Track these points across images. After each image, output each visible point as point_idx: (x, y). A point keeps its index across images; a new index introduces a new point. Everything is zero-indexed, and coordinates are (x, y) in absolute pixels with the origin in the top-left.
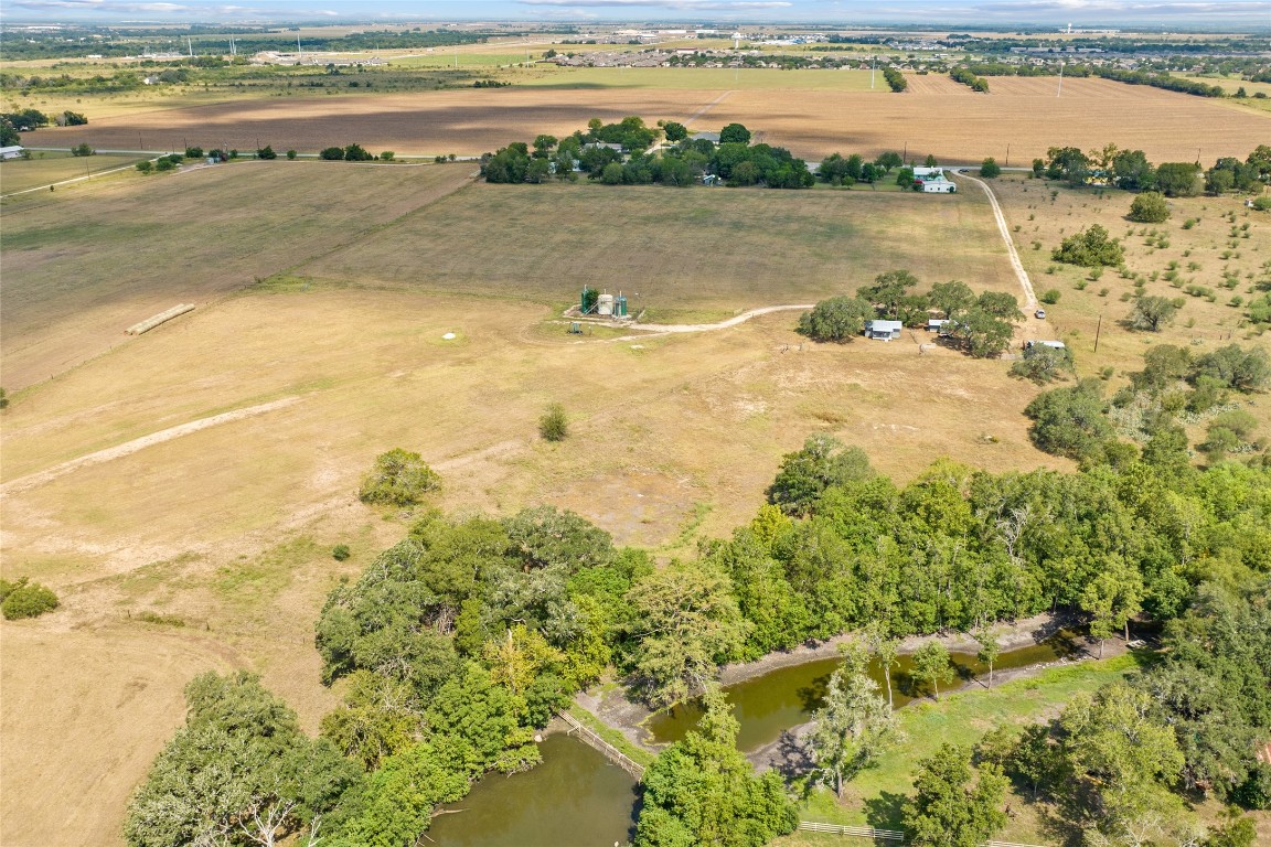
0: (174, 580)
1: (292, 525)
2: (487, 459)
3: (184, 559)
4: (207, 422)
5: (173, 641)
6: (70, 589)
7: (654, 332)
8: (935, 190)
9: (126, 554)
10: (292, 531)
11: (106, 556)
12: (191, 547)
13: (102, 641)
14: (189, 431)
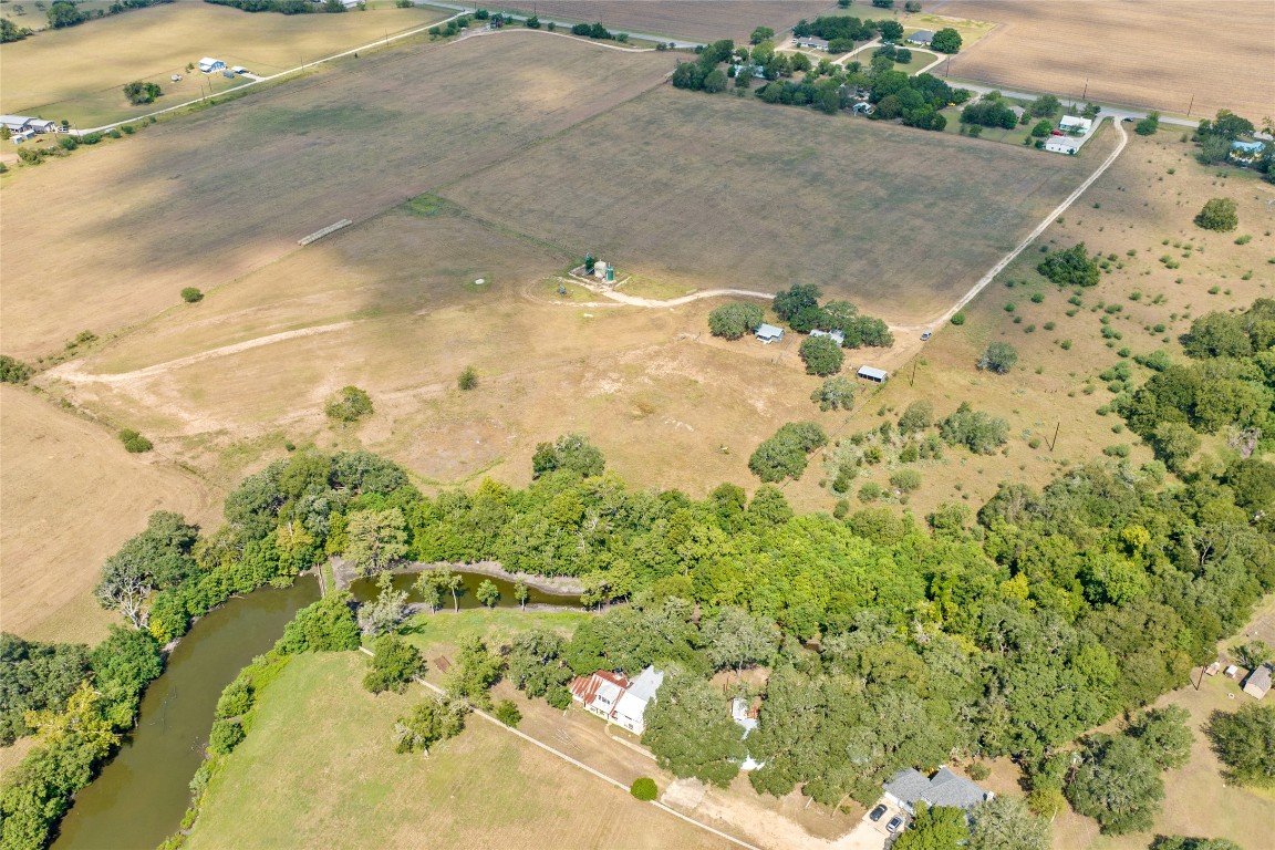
0: (209, 444)
1: (281, 422)
2: (414, 396)
3: (221, 432)
4: (291, 334)
5: (187, 481)
6: (162, 440)
7: (614, 301)
8: (1056, 150)
9: (196, 424)
10: (281, 426)
11: (186, 423)
12: (227, 426)
13: (158, 474)
14: (277, 340)
